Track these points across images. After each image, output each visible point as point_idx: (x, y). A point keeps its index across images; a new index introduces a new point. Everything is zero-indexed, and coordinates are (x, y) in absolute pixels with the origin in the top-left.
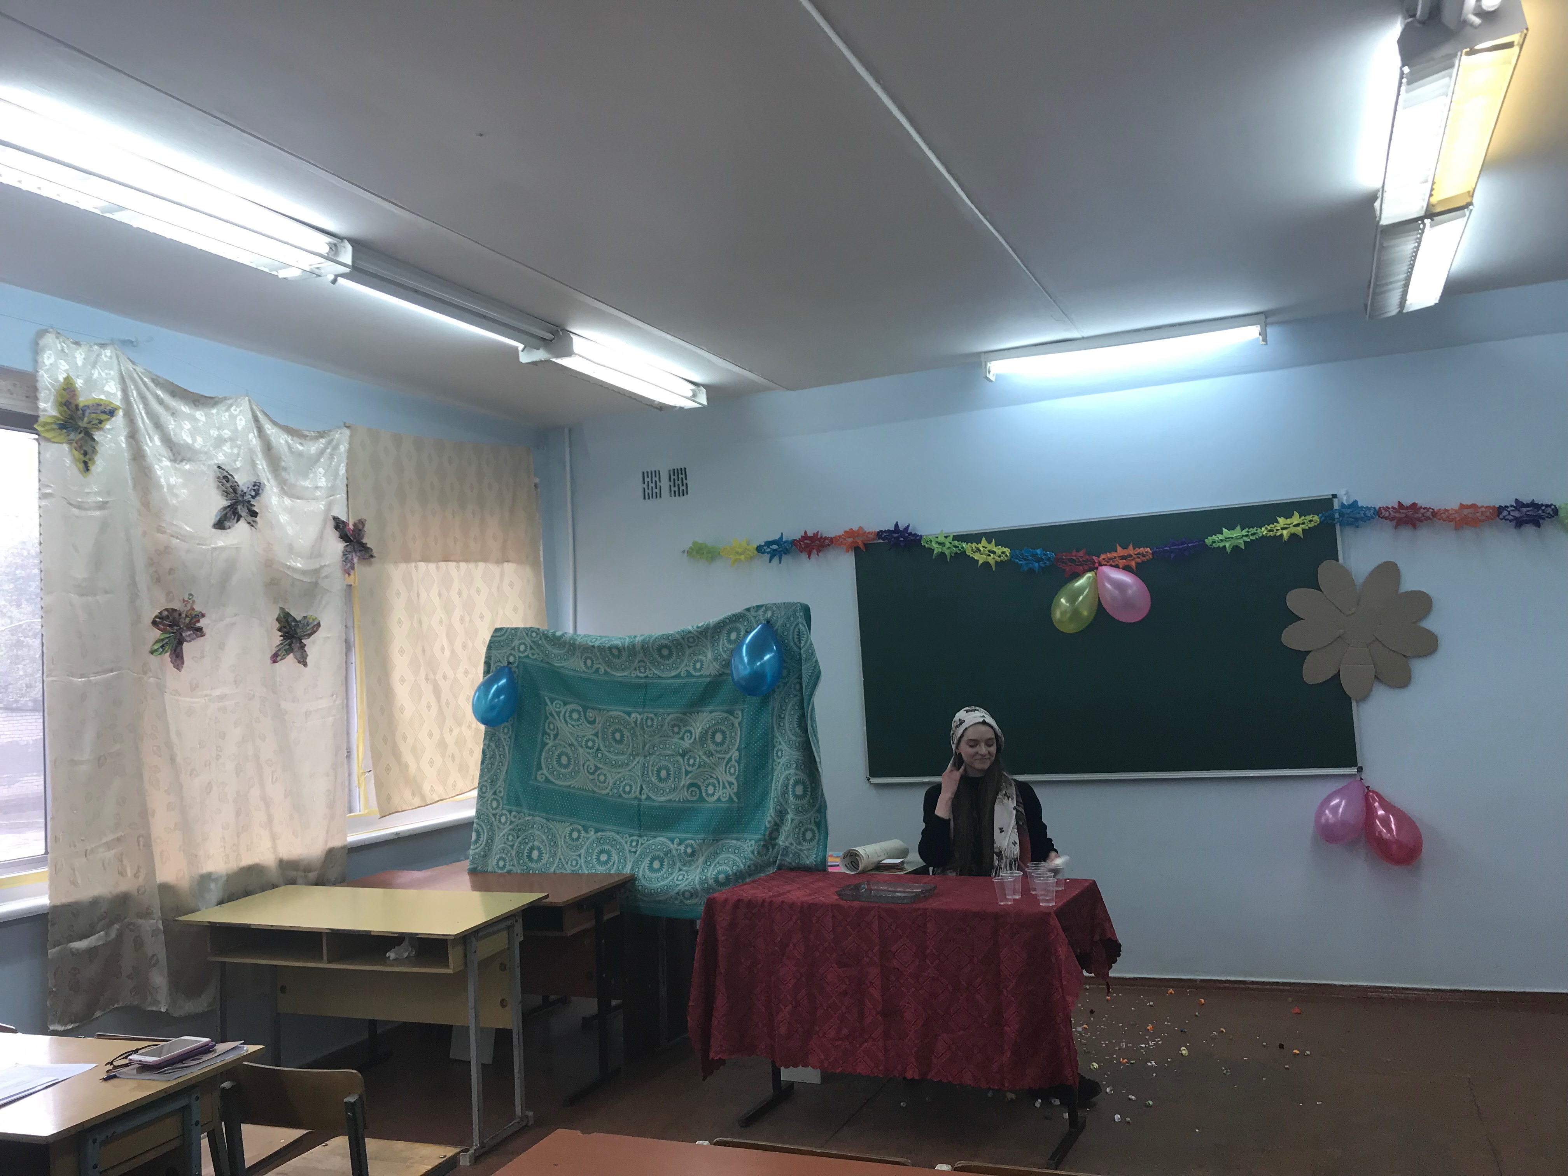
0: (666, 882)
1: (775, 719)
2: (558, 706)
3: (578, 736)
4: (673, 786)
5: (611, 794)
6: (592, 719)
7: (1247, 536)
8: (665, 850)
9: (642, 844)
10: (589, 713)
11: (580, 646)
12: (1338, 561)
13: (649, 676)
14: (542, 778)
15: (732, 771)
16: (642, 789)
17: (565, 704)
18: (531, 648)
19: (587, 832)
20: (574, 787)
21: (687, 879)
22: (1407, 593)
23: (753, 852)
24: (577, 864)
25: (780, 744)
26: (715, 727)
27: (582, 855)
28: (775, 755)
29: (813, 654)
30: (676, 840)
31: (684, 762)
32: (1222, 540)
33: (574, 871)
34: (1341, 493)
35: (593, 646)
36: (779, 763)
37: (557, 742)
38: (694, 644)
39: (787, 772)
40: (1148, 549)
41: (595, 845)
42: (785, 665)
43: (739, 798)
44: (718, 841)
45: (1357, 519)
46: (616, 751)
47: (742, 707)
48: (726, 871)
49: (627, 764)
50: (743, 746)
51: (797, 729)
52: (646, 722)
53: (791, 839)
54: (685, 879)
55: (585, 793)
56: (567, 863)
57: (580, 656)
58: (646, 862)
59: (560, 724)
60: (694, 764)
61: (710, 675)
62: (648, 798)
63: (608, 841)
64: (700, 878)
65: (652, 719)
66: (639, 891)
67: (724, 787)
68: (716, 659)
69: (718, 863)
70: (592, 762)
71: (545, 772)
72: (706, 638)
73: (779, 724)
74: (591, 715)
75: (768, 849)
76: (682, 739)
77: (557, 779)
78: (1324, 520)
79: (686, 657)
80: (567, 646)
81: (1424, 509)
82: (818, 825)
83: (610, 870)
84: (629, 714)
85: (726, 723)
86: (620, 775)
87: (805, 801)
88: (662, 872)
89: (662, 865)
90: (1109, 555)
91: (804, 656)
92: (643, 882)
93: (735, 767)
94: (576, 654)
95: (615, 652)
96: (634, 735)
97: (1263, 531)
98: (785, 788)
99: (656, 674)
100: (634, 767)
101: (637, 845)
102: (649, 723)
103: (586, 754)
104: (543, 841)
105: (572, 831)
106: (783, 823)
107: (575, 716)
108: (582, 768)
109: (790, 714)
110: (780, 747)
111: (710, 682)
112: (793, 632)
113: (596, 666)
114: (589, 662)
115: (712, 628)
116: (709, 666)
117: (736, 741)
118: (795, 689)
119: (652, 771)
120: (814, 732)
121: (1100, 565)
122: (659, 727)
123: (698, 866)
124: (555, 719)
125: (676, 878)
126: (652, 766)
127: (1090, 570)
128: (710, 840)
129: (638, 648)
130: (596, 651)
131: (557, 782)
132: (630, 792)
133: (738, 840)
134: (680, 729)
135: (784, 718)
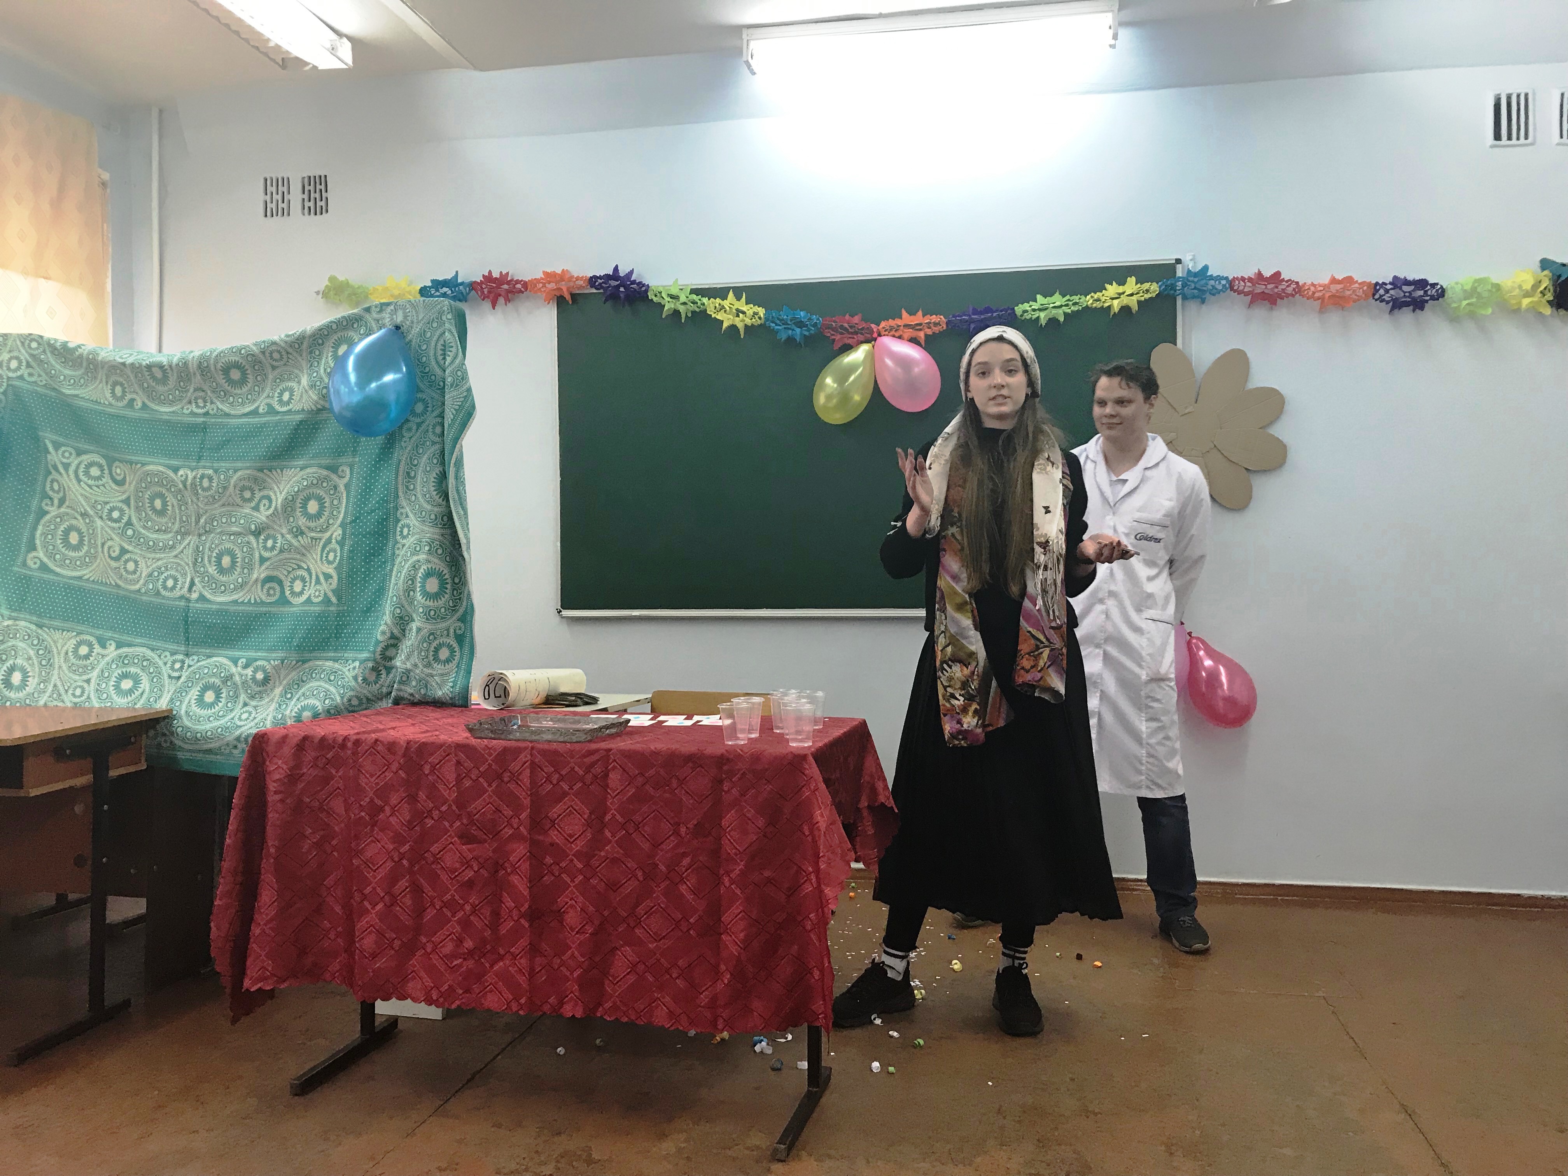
0: (220, 722)
1: (400, 478)
2: (67, 454)
3: (96, 501)
4: (240, 580)
5: (143, 590)
6: (119, 478)
7: (1067, 305)
8: (222, 675)
9: (189, 666)
10: (116, 467)
11: (103, 364)
12: (1176, 345)
13: (211, 412)
14: (35, 563)
15: (331, 556)
16: (192, 584)
17: (79, 454)
18: (28, 365)
19: (104, 647)
20: (88, 579)
21: (255, 718)
22: (1257, 389)
23: (355, 678)
24: (83, 692)
25: (407, 516)
26: (307, 491)
27: (93, 681)
28: (398, 533)
29: (464, 377)
30: (240, 662)
31: (258, 545)
32: (1034, 310)
33: (75, 704)
34: (1187, 258)
35: (124, 364)
36: (404, 546)
37: (62, 510)
38: (282, 363)
39: (415, 558)
40: (942, 317)
41: (114, 666)
42: (419, 395)
43: (339, 599)
44: (304, 662)
45: (1204, 292)
46: (157, 528)
47: (351, 460)
48: (314, 707)
49: (173, 547)
50: (349, 520)
51: (435, 493)
52: (201, 482)
53: (415, 659)
54: (251, 718)
55: (104, 589)
56: (67, 691)
57: (104, 380)
58: (194, 693)
59: (68, 481)
60: (273, 548)
61: (303, 410)
62: (202, 598)
63: (136, 661)
64: (274, 718)
65: (210, 479)
66: (178, 735)
67: (318, 582)
68: (313, 386)
69: (303, 695)
70: (116, 543)
71: (41, 555)
72: (300, 352)
73: (407, 487)
74: (118, 471)
75: (379, 675)
76: (256, 508)
77: (61, 566)
78: (1165, 290)
79: (269, 384)
80: (85, 364)
81: (1287, 281)
82: (460, 639)
83: (135, 704)
84: (176, 470)
85: (325, 484)
86: (160, 563)
87: (441, 603)
88: (217, 708)
89: (218, 697)
90: (891, 322)
91: (449, 380)
92: (187, 722)
93: (335, 551)
94: (99, 377)
95: (159, 374)
96: (182, 502)
97: (1088, 300)
98: (410, 582)
99: (222, 411)
100: (182, 552)
101: (182, 668)
102: (206, 483)
103: (107, 529)
104: (30, 658)
105: (79, 644)
106: (404, 635)
107: (95, 471)
108: (100, 550)
109: (425, 471)
110: (407, 521)
111: (301, 422)
112: (435, 349)
113: (129, 397)
114: (118, 390)
115: (310, 337)
116: (301, 396)
117: (339, 512)
118: (434, 433)
119: (210, 557)
120: (460, 498)
121: (880, 335)
122: (220, 490)
123: (272, 700)
124: (60, 474)
125: (237, 716)
126: (210, 550)
127: (867, 341)
128: (292, 661)
129: (193, 367)
130: (128, 371)
131: (58, 570)
132: (173, 588)
133: (335, 660)
134: (253, 494)
135: (415, 476)
